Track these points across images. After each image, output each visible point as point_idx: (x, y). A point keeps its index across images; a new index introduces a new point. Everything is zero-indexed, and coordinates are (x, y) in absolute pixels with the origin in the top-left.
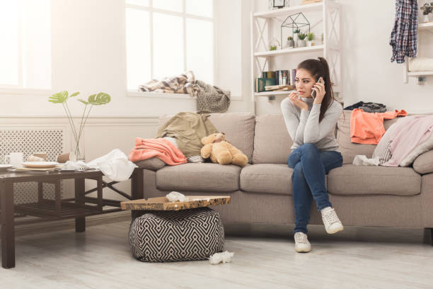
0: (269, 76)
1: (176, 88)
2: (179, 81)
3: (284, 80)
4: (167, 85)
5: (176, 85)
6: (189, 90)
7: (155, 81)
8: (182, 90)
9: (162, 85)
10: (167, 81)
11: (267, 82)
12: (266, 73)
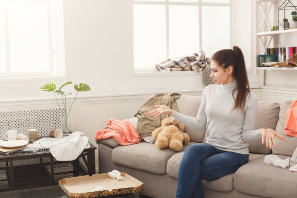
0: (271, 52)
1: (184, 66)
2: (190, 60)
3: (283, 57)
4: (177, 64)
5: (185, 63)
6: (194, 68)
7: (169, 60)
8: (188, 68)
9: (173, 64)
10: (178, 60)
11: (268, 59)
12: (269, 49)
